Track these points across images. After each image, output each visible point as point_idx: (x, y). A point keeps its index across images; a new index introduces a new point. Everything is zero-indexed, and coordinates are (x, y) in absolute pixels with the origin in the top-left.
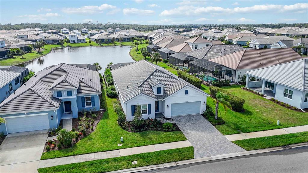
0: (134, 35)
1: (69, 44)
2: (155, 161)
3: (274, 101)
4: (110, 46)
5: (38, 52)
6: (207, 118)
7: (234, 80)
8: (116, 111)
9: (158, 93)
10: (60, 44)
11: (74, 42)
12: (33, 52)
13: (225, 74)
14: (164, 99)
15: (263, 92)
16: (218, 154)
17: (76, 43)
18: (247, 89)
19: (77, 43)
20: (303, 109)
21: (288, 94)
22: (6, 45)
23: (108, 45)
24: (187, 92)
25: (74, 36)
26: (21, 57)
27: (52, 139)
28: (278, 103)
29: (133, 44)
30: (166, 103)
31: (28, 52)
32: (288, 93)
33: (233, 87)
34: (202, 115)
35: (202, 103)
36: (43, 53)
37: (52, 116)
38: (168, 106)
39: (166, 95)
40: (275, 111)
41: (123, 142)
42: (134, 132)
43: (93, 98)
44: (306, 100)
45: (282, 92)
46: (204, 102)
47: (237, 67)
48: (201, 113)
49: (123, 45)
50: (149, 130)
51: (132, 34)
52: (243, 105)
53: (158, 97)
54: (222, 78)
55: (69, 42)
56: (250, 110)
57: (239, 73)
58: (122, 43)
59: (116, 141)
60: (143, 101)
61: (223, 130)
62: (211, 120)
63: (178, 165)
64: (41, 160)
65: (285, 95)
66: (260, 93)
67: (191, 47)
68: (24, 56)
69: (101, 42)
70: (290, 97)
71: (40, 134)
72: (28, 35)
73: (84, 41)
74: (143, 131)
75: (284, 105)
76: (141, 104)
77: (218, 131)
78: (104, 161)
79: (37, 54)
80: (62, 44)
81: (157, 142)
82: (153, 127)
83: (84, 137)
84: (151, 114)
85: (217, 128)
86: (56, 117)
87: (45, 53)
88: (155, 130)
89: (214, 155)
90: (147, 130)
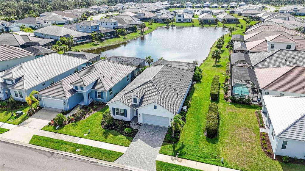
9: (134, 103)
12: (137, 32)
14: (137, 109)
17: (182, 22)
18: (259, 114)
20: (276, 155)
22: (119, 25)
23: (210, 26)
24: (155, 107)
25: (181, 15)
28: (264, 139)
30: (139, 112)
31: (132, 32)
35: (169, 120)
43: (102, 93)
44: (284, 147)
49: (226, 27)
53: (133, 106)
55: (174, 22)
60: (121, 106)
61: (164, 148)
62: (167, 137)
64: (41, 129)
66: (265, 122)
70: (274, 138)
72: (145, 14)
73: (189, 20)
76: (119, 108)
77: (160, 147)
78: (64, 143)
79: (139, 33)
80: (169, 23)
81: (107, 141)
82: (119, 128)
83: (75, 122)
84: (127, 117)
85: (163, 145)
86: (67, 103)
87: (146, 33)
88: (118, 131)
89: (130, 165)
90: (114, 129)
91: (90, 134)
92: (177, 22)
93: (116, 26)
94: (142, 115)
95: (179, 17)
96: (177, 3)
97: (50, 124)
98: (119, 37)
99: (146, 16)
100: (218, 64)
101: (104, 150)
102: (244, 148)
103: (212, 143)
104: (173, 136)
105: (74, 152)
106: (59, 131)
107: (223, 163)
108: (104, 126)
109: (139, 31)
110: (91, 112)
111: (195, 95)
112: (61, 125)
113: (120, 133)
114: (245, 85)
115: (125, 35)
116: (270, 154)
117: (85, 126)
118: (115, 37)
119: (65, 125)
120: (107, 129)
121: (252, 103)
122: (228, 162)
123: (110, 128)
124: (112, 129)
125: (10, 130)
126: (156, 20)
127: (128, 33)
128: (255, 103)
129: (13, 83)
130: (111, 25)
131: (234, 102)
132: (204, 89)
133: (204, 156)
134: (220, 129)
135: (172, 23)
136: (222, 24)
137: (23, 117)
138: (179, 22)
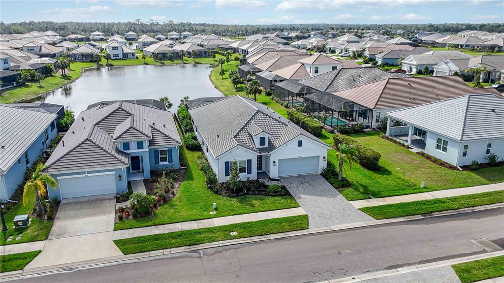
0: (215, 45)
1: (110, 62)
2: (259, 232)
3: (423, 154)
4: (177, 64)
5: (63, 75)
6: (327, 179)
7: (370, 124)
8: (202, 170)
9: (260, 145)
10: (95, 61)
11: (117, 58)
12: (55, 76)
13: (357, 114)
14: (270, 154)
15: (409, 143)
16: (339, 224)
17: (120, 59)
18: (388, 138)
19: (122, 59)
20: (460, 167)
21: (442, 145)
22: (12, 64)
23: (172, 63)
24: (300, 144)
25: (117, 47)
26: (38, 84)
27: (123, 205)
28: (429, 158)
29: (214, 61)
30: (272, 159)
31: (47, 77)
32: (443, 143)
33: (369, 134)
34: (321, 174)
35: (321, 159)
36: (71, 77)
37: (120, 176)
38: (274, 162)
39: (271, 147)
40: (422, 170)
41: (216, 209)
42: (230, 197)
43: (170, 151)
44: (465, 154)
45: (435, 143)
46: (324, 158)
47: (376, 106)
48: (320, 172)
49: (198, 63)
50: (249, 194)
51: (211, 43)
52: (378, 161)
53: (261, 150)
54: (353, 120)
55: (110, 58)
56: (388, 168)
57: (378, 114)
58: (197, 60)
59: (207, 208)
60: (241, 155)
61: (348, 194)
62: (333, 182)
63: (287, 236)
64: (115, 230)
65: (438, 147)
66: (406, 144)
67: (308, 70)
68: (42, 83)
69: (162, 58)
70: (445, 149)
71: (105, 200)
72: (41, 47)
73: (133, 56)
74: (241, 195)
75: (436, 161)
76: (238, 159)
77: (341, 195)
79: (60, 78)
80: (99, 61)
81: (261, 210)
82: (254, 191)
84: (251, 173)
85: (340, 192)
86: (125, 176)
88: (258, 194)
93: (7, 65)
94: (277, 162)
95: (114, 50)
98: (28, 86)
103: (387, 175)
104: (341, 178)
107: (425, 188)
108: (224, 194)
113: (264, 195)
115: (39, 81)
118: (19, 86)
119: (153, 211)
120: (237, 196)
122: (429, 186)
124: (245, 194)
125: (40, 252)
138: (116, 59)
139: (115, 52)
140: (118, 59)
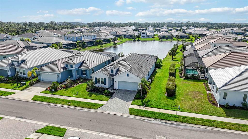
2: (77, 105)
4: (168, 41)
14: (113, 77)
18: (206, 84)
19: (146, 38)
24: (128, 75)
29: (188, 40)
30: (115, 80)
33: (200, 81)
37: (58, 76)
53: (111, 75)
56: (177, 97)
58: (179, 40)
60: (102, 76)
62: (137, 96)
64: (40, 93)
67: (211, 46)
70: (217, 93)
72: (117, 32)
73: (151, 37)
77: (132, 102)
78: (59, 100)
79: (113, 44)
80: (135, 38)
81: (91, 98)
82: (100, 92)
83: (66, 89)
84: (106, 85)
85: (133, 100)
86: (60, 76)
87: (118, 44)
88: (99, 93)
89: (109, 111)
90: (96, 92)
91: (78, 95)
92: (141, 38)
93: (95, 38)
94: (117, 82)
95: (143, 34)
96: (142, 27)
97: (46, 90)
98: (97, 46)
99: (118, 34)
100: (173, 60)
101: (89, 103)
102: (196, 102)
103: (171, 99)
104: (141, 95)
105: (66, 104)
106: (54, 93)
107: (179, 109)
108: (89, 90)
109: (113, 43)
110: (78, 83)
111: (157, 75)
112: (56, 90)
113: (101, 94)
114: (195, 70)
115: (102, 44)
116: (215, 104)
117: (74, 91)
118: (94, 46)
119: (59, 90)
120: (91, 92)
121: (201, 79)
122: (184, 109)
123: (93, 91)
124: (95, 92)
125: (16, 93)
126: (125, 37)
127: (104, 44)
128: (203, 79)
129: (18, 64)
130: (91, 37)
131: (187, 78)
132: (164, 72)
133: (166, 106)
134: (177, 92)
135: (138, 38)
136: (176, 39)
137: (26, 86)
138: (143, 38)
139: (144, 35)
140: (144, 38)
